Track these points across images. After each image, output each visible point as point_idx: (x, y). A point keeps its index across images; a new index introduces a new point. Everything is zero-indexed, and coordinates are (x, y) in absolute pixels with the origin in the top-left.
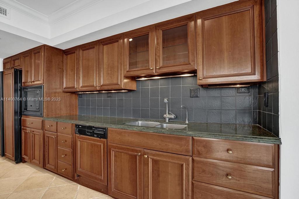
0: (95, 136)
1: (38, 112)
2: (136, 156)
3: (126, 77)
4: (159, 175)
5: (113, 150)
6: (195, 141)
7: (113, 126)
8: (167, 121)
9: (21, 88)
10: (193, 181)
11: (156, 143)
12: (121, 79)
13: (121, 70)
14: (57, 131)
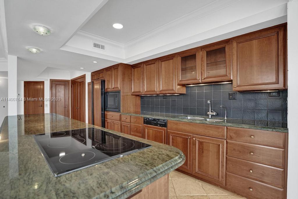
0: (159, 125)
1: (117, 109)
2: (187, 139)
3: (179, 85)
4: (203, 152)
5: (171, 135)
6: (228, 129)
7: (171, 119)
8: (210, 117)
9: (104, 92)
10: (227, 156)
11: (201, 130)
12: (175, 86)
13: (175, 80)
14: (131, 122)
